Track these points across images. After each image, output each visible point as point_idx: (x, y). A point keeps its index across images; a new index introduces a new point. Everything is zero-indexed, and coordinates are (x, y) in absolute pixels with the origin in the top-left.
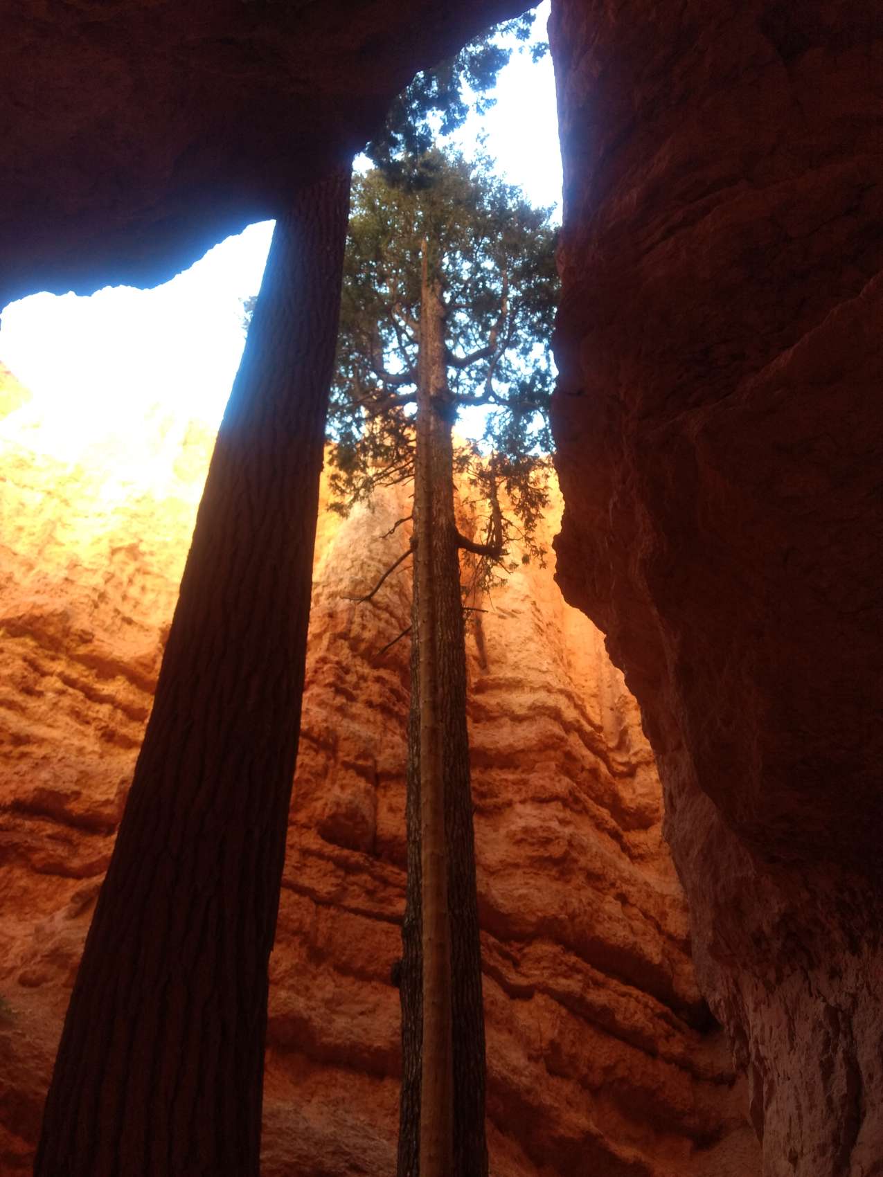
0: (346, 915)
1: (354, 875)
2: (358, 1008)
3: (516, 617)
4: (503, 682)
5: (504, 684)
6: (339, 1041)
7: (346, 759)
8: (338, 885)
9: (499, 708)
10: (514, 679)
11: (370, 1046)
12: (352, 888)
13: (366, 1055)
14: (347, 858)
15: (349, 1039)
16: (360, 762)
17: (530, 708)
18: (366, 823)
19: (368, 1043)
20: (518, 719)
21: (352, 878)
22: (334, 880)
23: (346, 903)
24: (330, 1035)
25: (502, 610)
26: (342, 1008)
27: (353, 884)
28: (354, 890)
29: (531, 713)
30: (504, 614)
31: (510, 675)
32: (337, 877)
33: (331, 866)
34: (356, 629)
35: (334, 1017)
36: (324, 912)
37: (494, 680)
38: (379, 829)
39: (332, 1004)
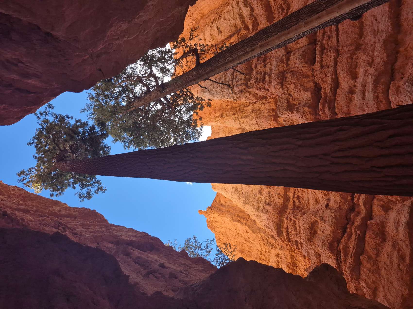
0: (340, 42)
1: (325, 46)
2: (374, 22)
3: (219, 27)
4: (242, 21)
5: (242, 20)
6: (389, 24)
7: (285, 67)
8: (330, 50)
9: (251, 18)
10: (239, 18)
11: (389, 11)
12: (329, 45)
13: (393, 11)
14: (319, 51)
15: (388, 21)
16: (285, 61)
17: (247, 7)
18: (305, 50)
19: (387, 13)
20: (252, 10)
21: (326, 46)
22: (329, 53)
23: (336, 44)
24: (388, 29)
25: (219, 33)
26: (376, 29)
27: (328, 45)
28: (330, 44)
29: (248, 6)
30: (220, 32)
31: (238, 20)
32: (327, 51)
33: (324, 56)
34: (243, 82)
35: (380, 31)
36: (341, 51)
37: (242, 25)
38: (306, 44)
39: (375, 33)
